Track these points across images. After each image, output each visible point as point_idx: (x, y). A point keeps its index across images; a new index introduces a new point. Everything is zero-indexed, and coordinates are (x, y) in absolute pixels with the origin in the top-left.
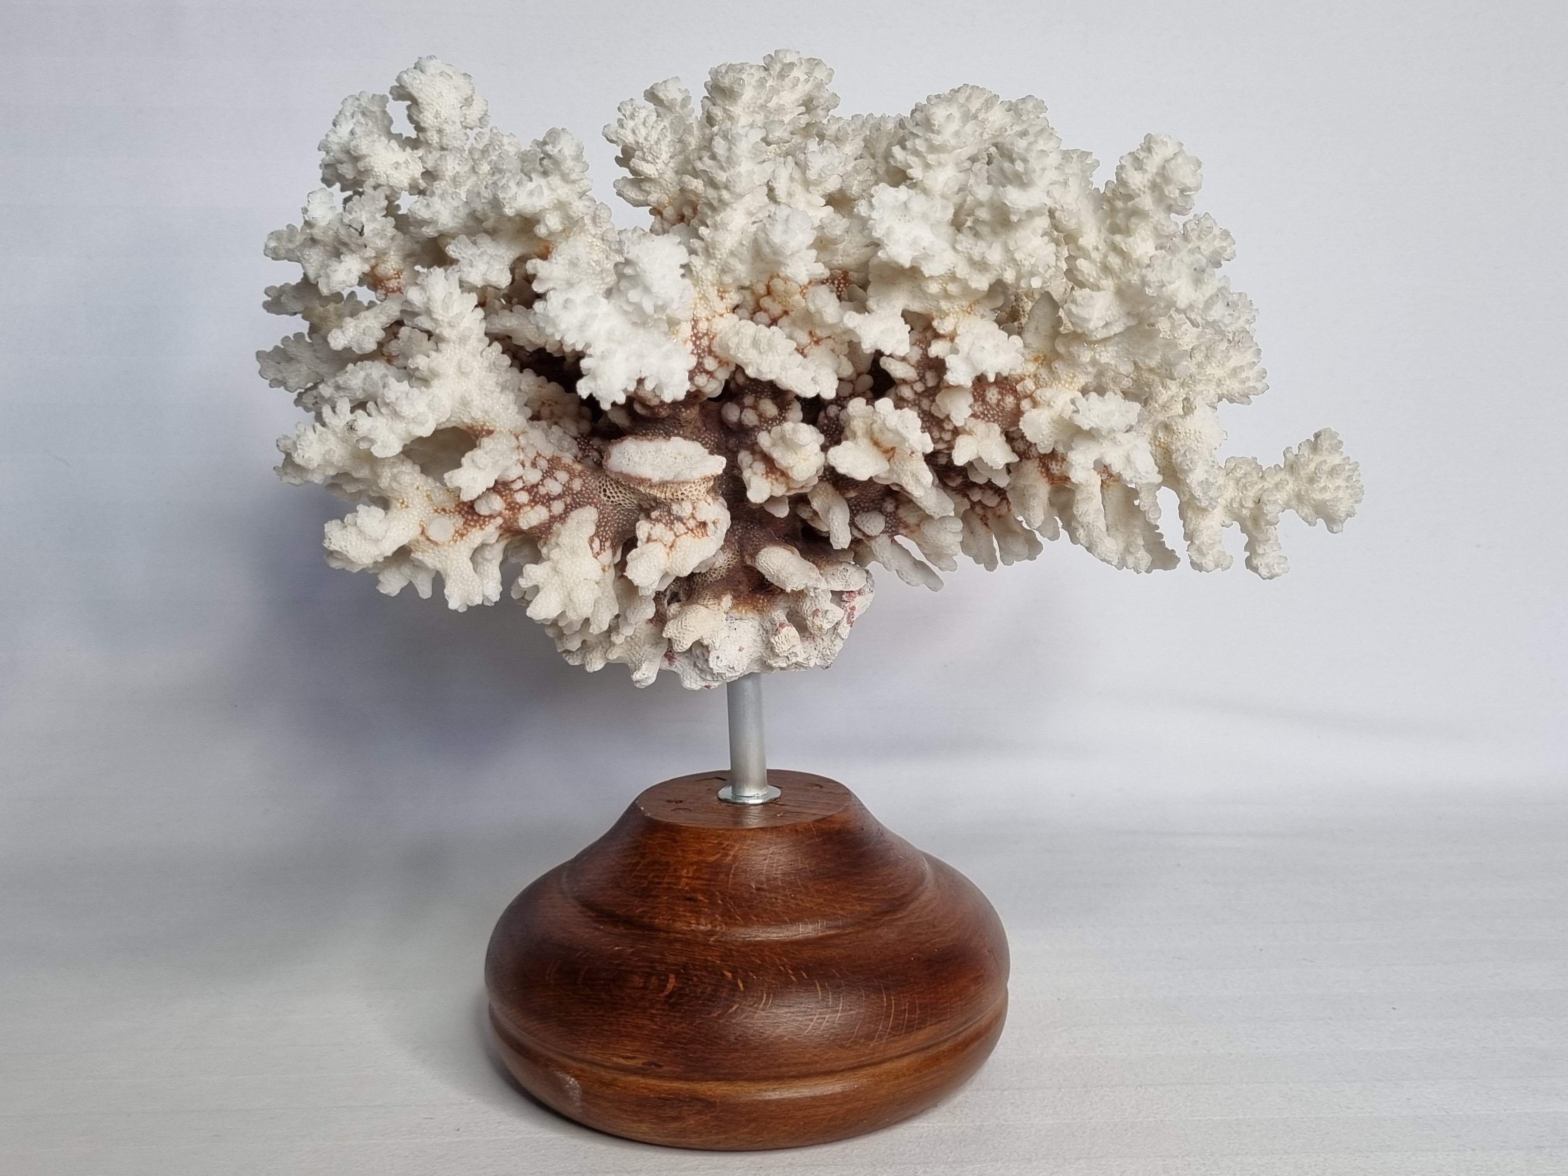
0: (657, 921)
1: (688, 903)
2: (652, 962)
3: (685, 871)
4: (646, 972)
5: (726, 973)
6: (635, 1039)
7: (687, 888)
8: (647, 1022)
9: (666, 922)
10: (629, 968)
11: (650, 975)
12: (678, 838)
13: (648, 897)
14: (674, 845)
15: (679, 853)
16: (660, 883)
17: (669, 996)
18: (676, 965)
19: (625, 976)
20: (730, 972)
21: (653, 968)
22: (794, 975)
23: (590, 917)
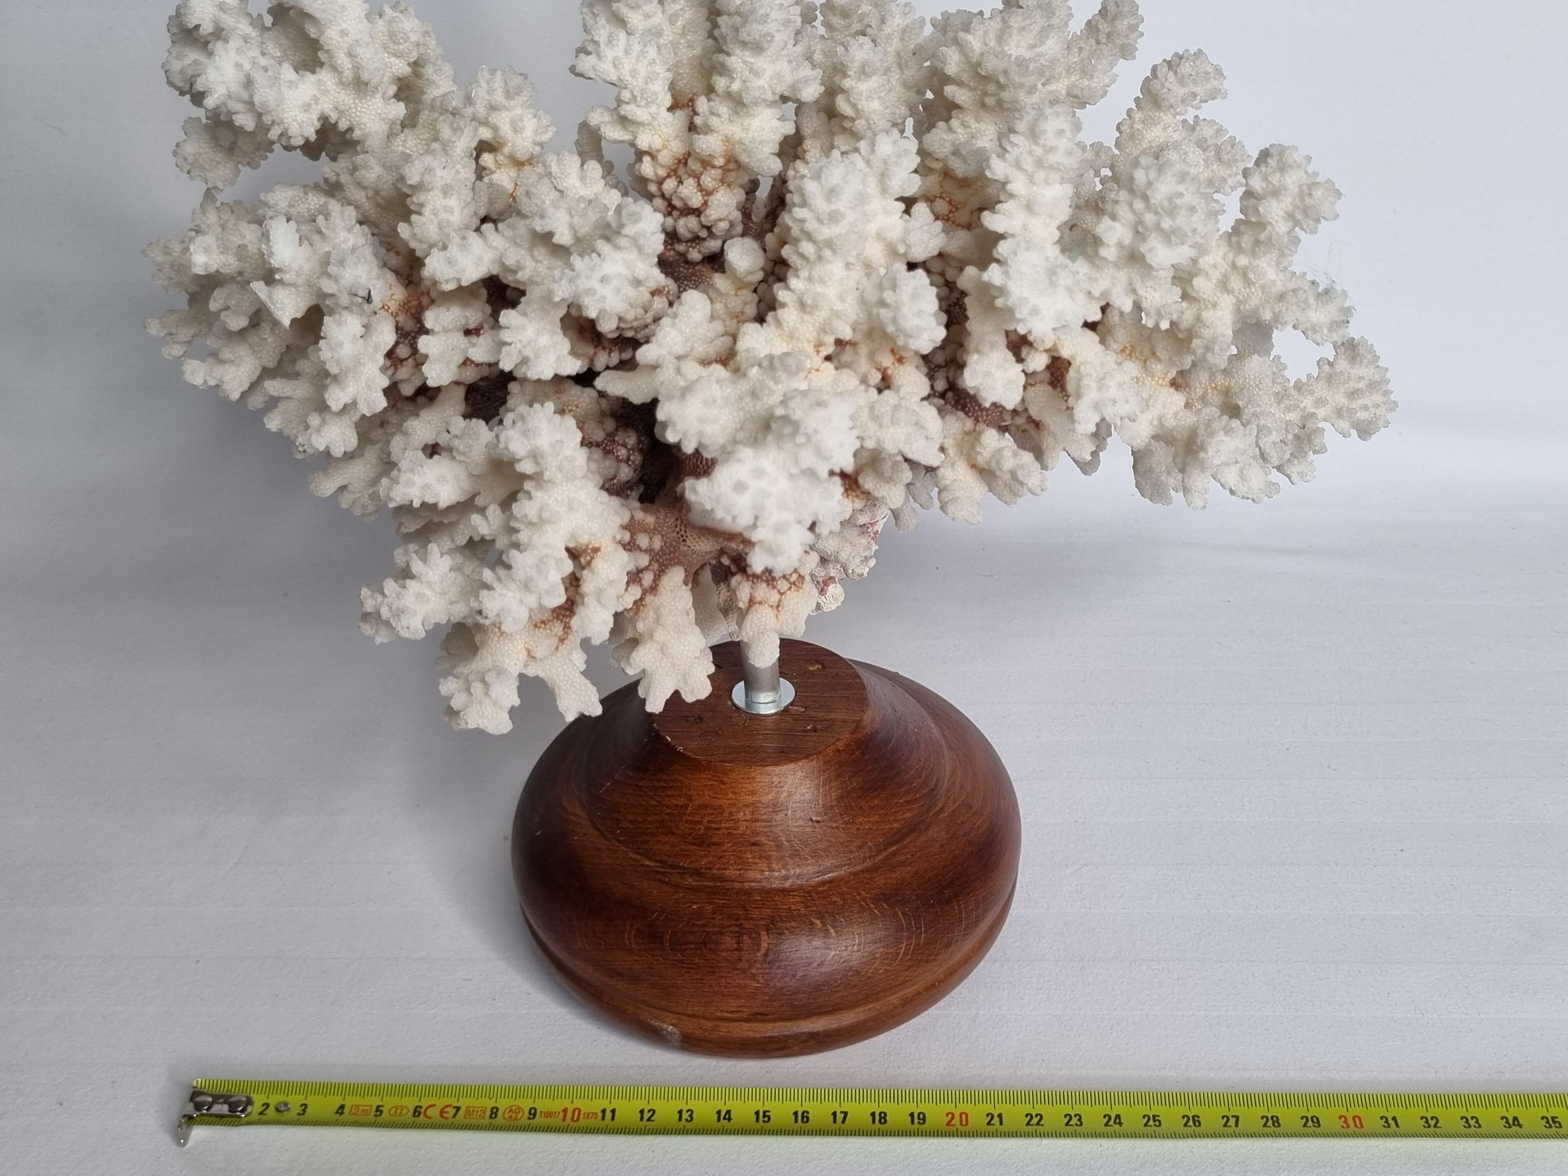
0: (727, 872)
1: (753, 848)
2: (737, 920)
3: (742, 814)
4: (736, 932)
5: (813, 920)
6: (739, 997)
7: (748, 832)
8: (748, 982)
9: (738, 872)
10: (716, 929)
11: (741, 934)
12: (725, 779)
13: (709, 845)
14: (722, 786)
15: (730, 795)
16: (719, 829)
17: (766, 955)
18: (763, 919)
19: (714, 937)
20: (818, 918)
21: (740, 926)
22: (876, 908)
23: (649, 866)
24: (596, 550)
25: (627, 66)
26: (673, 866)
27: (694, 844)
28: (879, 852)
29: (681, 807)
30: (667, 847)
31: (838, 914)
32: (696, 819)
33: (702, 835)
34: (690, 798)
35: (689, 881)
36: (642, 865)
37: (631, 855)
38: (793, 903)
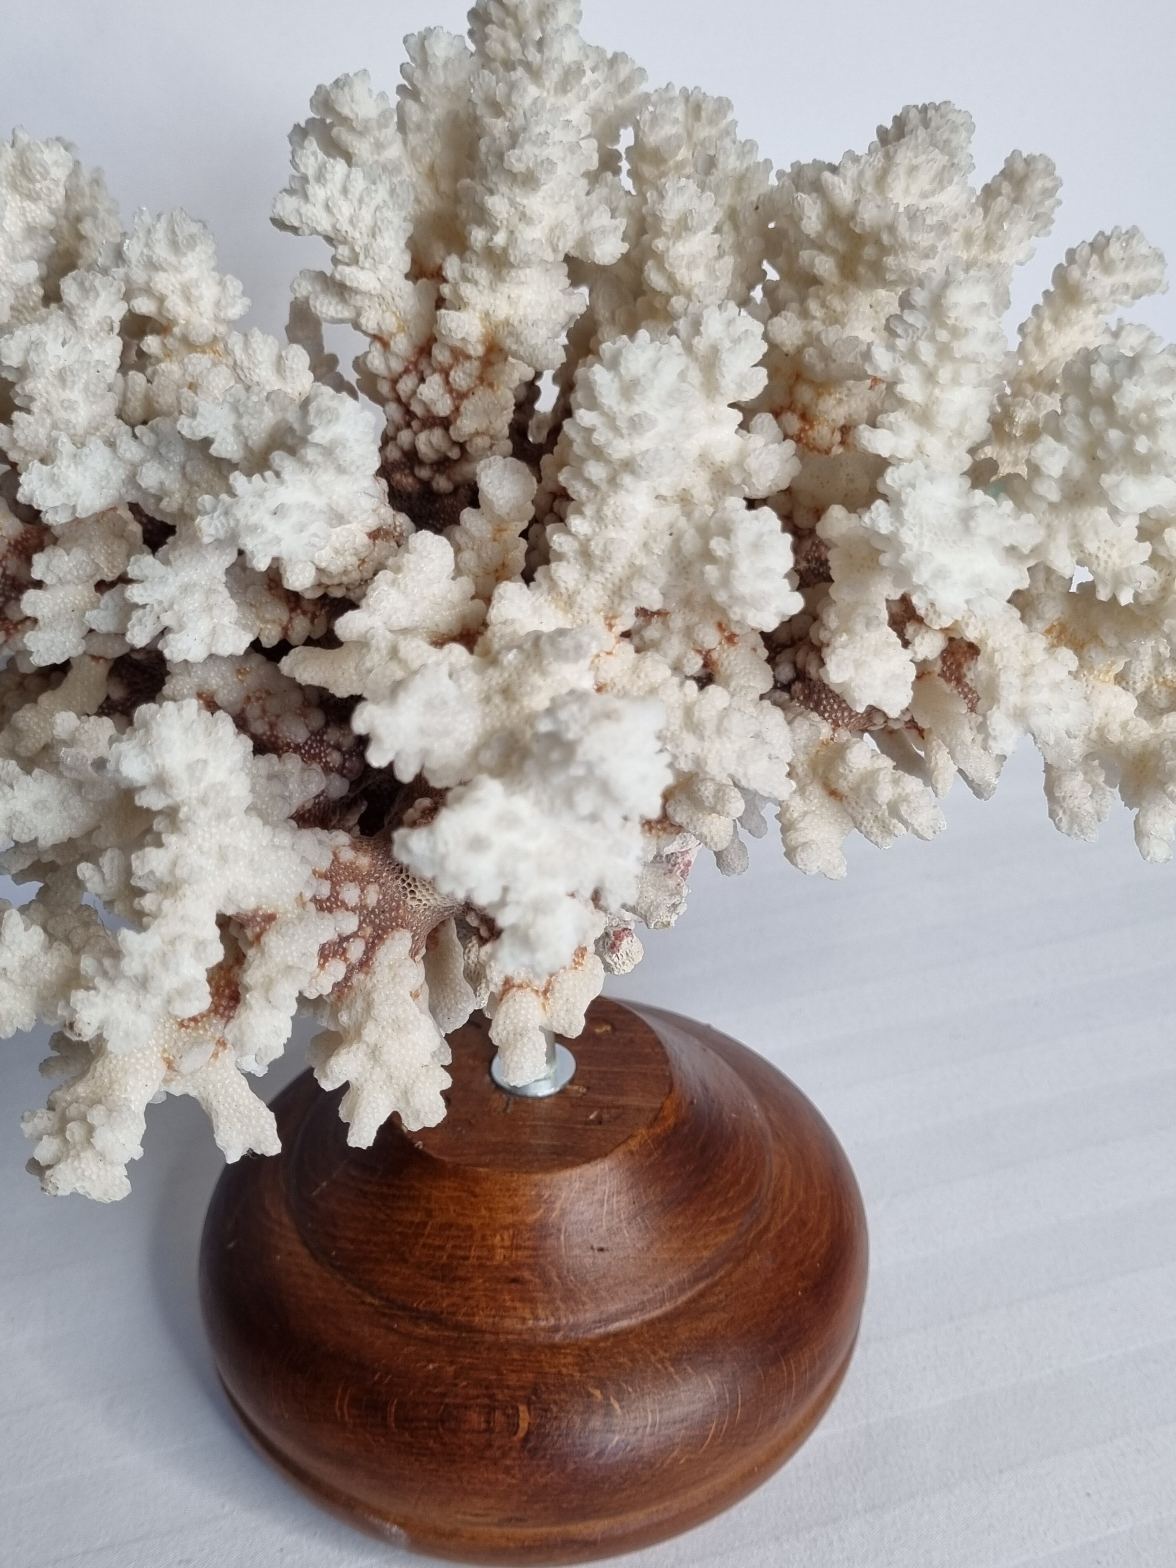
0: (477, 1319)
1: (513, 1286)
2: (487, 1388)
3: (498, 1238)
4: (485, 1406)
5: (591, 1390)
6: (487, 1496)
7: (507, 1263)
8: (501, 1476)
9: (490, 1320)
10: (459, 1401)
11: (491, 1410)
12: (477, 1190)
13: (454, 1280)
14: (473, 1199)
15: (484, 1212)
16: (466, 1258)
17: (526, 1439)
18: (522, 1388)
19: (455, 1412)
20: (597, 1388)
21: (492, 1397)
22: (676, 1373)
23: (372, 1305)
24: (270, 918)
25: (345, 209)
26: (403, 1308)
27: (433, 1278)
28: (682, 1291)
29: (418, 1224)
30: (397, 1280)
31: (626, 1382)
32: (437, 1243)
33: (443, 1265)
34: (429, 1213)
35: (424, 1330)
36: (363, 1303)
37: (349, 1287)
38: (564, 1365)
